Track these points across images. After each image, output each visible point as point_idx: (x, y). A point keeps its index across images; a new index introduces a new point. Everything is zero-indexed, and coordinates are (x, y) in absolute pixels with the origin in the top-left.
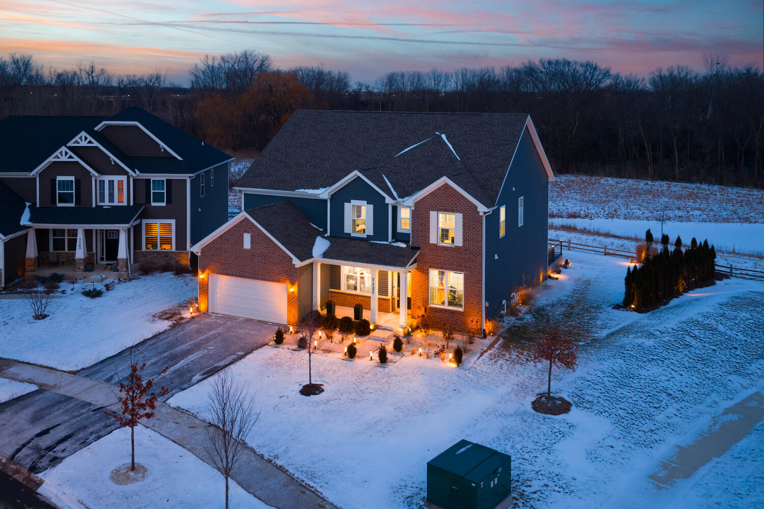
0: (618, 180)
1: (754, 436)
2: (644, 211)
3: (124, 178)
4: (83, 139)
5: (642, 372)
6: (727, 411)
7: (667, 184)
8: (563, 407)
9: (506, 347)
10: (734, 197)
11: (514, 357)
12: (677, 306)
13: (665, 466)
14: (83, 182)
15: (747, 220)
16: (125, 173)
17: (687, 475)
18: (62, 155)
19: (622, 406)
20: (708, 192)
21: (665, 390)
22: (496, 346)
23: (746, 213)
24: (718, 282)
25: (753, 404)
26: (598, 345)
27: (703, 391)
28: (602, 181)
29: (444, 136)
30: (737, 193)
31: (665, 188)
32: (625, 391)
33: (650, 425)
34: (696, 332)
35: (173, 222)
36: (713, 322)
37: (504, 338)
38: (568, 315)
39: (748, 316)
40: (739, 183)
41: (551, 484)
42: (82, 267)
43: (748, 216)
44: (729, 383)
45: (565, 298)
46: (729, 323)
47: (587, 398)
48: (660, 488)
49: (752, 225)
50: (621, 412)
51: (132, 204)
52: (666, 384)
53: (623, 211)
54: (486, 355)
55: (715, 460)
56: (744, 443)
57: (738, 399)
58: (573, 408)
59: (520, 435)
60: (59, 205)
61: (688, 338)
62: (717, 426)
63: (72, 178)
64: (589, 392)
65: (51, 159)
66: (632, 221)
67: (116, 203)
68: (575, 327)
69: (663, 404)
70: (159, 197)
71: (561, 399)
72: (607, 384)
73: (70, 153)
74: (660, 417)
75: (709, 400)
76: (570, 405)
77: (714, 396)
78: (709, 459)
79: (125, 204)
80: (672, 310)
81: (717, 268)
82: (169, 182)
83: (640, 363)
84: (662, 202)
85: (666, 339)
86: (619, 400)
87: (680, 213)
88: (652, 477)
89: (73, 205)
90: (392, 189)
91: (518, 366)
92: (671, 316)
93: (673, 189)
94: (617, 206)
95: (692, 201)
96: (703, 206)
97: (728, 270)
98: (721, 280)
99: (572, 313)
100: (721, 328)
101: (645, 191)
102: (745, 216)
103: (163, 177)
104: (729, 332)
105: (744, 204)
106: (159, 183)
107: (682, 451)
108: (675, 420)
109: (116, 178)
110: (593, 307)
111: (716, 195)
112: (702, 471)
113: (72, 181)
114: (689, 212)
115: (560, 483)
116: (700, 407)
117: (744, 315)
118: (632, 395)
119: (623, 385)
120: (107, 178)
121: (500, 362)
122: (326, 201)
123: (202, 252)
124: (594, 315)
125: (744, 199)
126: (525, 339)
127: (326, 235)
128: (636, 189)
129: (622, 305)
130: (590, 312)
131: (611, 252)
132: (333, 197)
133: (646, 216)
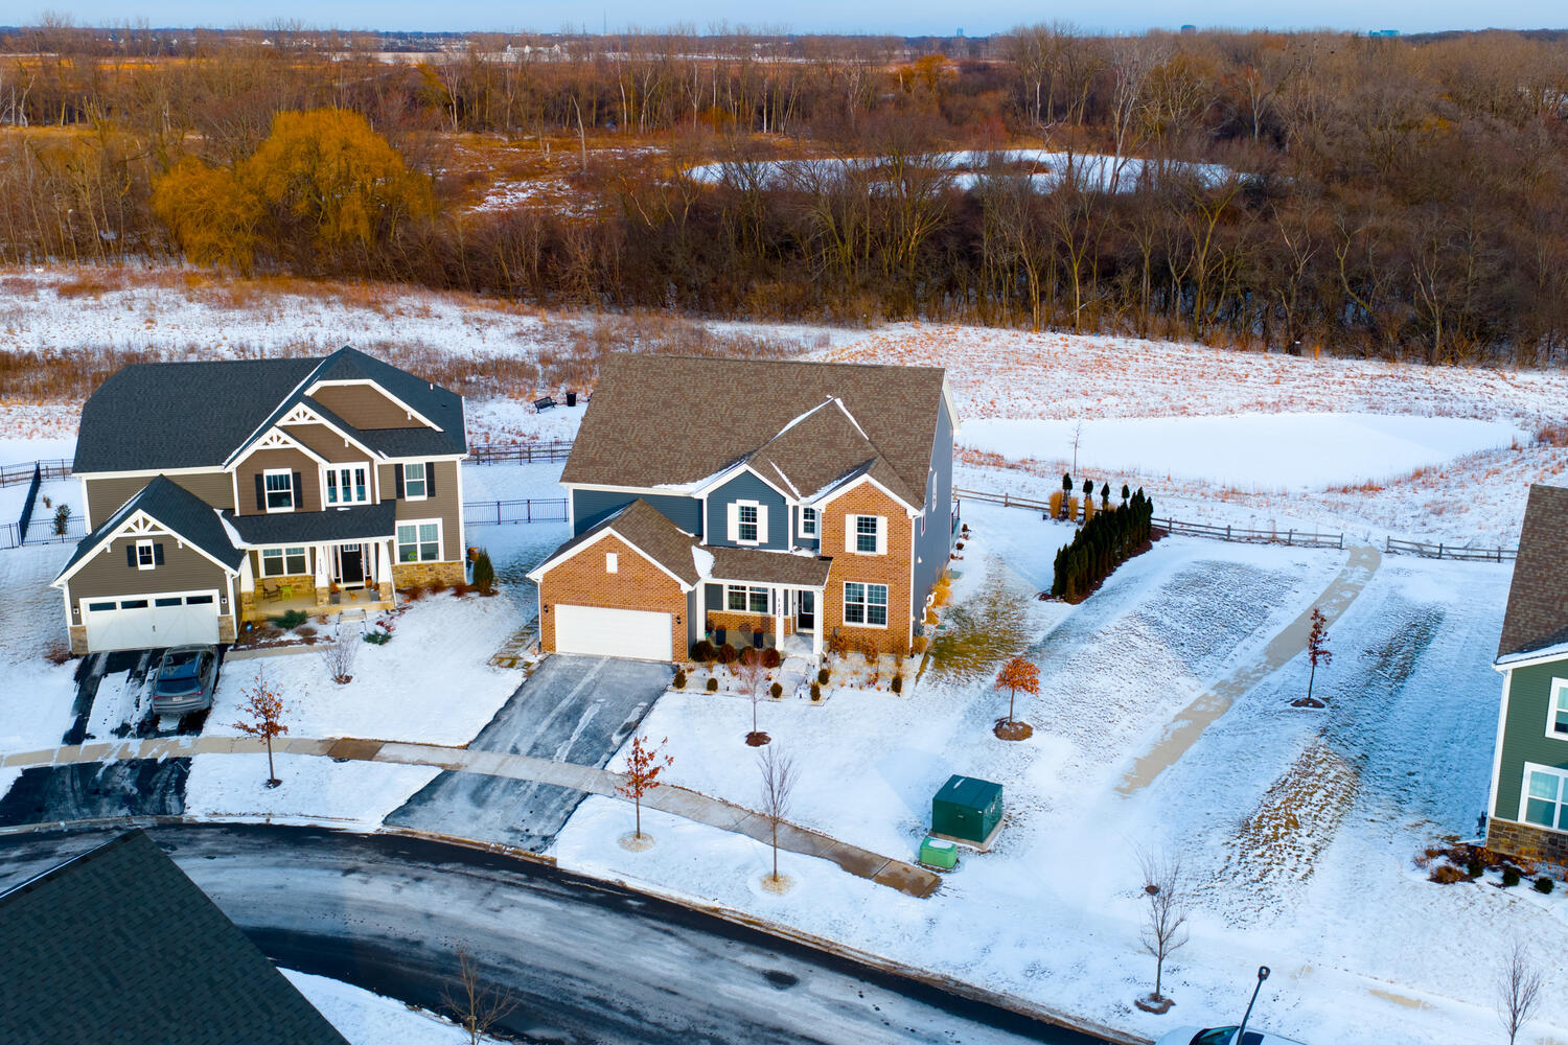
0: (984, 334)
1: (1202, 740)
2: (1034, 402)
3: (365, 466)
4: (301, 415)
5: (1092, 684)
6: (1178, 718)
7: (1062, 339)
8: (1025, 732)
9: (938, 666)
10: (1164, 364)
11: (952, 678)
12: (1113, 591)
13: (1126, 778)
14: (304, 476)
15: (1184, 411)
16: (364, 457)
17: (1147, 784)
18: (273, 439)
19: (1079, 724)
20: (1126, 356)
21: (1116, 703)
22: (929, 666)
23: (1182, 397)
24: (1154, 544)
25: (1201, 707)
26: (1039, 655)
27: (1152, 698)
28: (960, 335)
29: (839, 402)
30: (1168, 355)
31: (1059, 349)
32: (1079, 707)
33: (1106, 741)
34: (1141, 629)
35: (438, 521)
36: (1158, 614)
37: (933, 655)
38: (993, 615)
39: (1194, 600)
40: (1171, 334)
41: (1031, 804)
42: (327, 599)
43: (1185, 403)
44: (1177, 686)
45: (982, 590)
46: (1175, 613)
47: (1045, 719)
48: (1125, 798)
49: (1191, 418)
50: (1081, 731)
51: (378, 502)
52: (1116, 695)
53: (1003, 404)
54: (922, 679)
55: (1170, 767)
56: (1194, 748)
57: (1186, 705)
58: (1034, 731)
59: (991, 763)
60: (270, 510)
61: (1133, 638)
62: (1169, 735)
63: (288, 471)
64: (1045, 713)
65: (257, 445)
66: (1019, 420)
67: (355, 502)
68: (1005, 632)
69: (1116, 717)
70: (415, 489)
71: (1022, 724)
72: (1060, 701)
73: (285, 437)
74: (1115, 731)
75: (1159, 707)
76: (1030, 728)
77: (1163, 702)
78: (1165, 768)
79: (368, 501)
80: (1109, 598)
81: (1153, 522)
82: (430, 466)
83: (1089, 675)
84: (1059, 382)
85: (1110, 642)
86: (1075, 718)
87: (1089, 403)
88: (1118, 789)
89: (291, 509)
90: (790, 484)
91: (960, 689)
92: (1109, 608)
93: (1072, 350)
94: (994, 393)
95: (1103, 375)
96: (1120, 387)
97: (1167, 525)
98: (1157, 540)
99: (996, 612)
100: (1167, 621)
101: (1030, 355)
102: (1182, 403)
103: (422, 460)
104: (1175, 625)
105: (1178, 378)
106: (414, 468)
107: (1140, 763)
108: (1130, 732)
109: (352, 467)
110: (1017, 600)
111: (1137, 360)
112: (1160, 778)
113: (287, 476)
114: (1099, 400)
115: (1040, 803)
116: (1151, 716)
117: (1189, 599)
118: (1085, 711)
119: (1075, 702)
120: (338, 468)
121: (941, 686)
122: (701, 501)
123: (544, 579)
124: (1020, 611)
125: (1178, 367)
126: (956, 654)
127: (702, 544)
128: (1015, 352)
129: (1049, 593)
130: (1014, 608)
131: (1014, 501)
132: (711, 496)
133: (1039, 410)
